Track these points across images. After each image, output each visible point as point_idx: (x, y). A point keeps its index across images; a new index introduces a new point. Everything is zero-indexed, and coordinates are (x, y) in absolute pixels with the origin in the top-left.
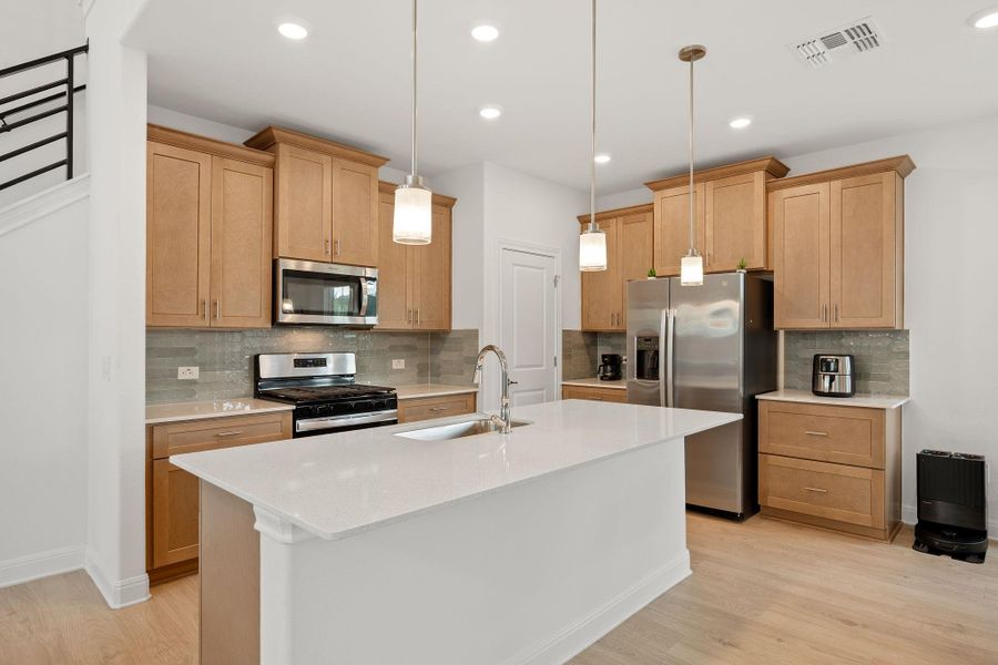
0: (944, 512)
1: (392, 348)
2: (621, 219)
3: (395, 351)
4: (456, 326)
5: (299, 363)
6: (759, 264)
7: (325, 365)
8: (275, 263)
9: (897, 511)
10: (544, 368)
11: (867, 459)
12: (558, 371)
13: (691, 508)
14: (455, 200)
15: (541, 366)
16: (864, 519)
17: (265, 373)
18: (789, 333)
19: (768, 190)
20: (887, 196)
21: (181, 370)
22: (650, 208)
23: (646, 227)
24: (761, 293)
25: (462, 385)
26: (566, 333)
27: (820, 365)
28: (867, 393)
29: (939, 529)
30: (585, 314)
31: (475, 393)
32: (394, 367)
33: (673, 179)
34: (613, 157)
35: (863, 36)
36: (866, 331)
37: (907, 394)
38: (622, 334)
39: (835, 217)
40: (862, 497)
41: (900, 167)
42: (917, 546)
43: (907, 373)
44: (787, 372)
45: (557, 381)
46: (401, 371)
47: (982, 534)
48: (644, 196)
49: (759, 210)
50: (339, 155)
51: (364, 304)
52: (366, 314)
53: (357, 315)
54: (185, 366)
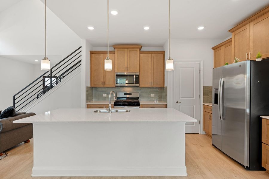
1: (151, 91)
2: (224, 46)
5: (125, 94)
7: (131, 95)
10: (194, 98)
12: (201, 99)
14: (165, 51)
15: (193, 98)
21: (103, 95)
22: (232, 40)
31: (167, 104)
32: (151, 96)
34: (205, 27)
45: (202, 103)
46: (153, 97)
50: (129, 48)
51: (135, 81)
52: (136, 83)
53: (134, 83)
54: (104, 94)
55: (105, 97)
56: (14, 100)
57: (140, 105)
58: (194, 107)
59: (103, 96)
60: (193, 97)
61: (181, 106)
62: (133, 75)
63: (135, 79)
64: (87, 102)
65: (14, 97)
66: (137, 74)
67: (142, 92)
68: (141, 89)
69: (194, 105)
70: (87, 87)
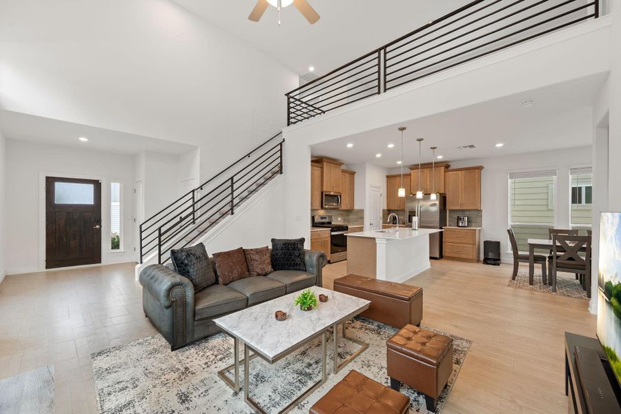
0: (491, 255)
1: (338, 214)
4: (355, 208)
6: (443, 192)
7: (326, 219)
8: (322, 193)
9: (479, 257)
10: (378, 220)
11: (471, 242)
12: (381, 221)
13: (431, 258)
14: (355, 173)
16: (471, 257)
17: (316, 221)
18: (450, 210)
19: (445, 172)
20: (477, 176)
22: (410, 175)
23: (408, 180)
24: (443, 199)
25: (358, 225)
26: (384, 210)
27: (459, 219)
28: (471, 226)
29: (489, 259)
30: (388, 204)
31: (363, 227)
33: (414, 167)
34: (402, 162)
35: (472, 146)
36: (471, 210)
37: (481, 226)
38: (404, 210)
39: (463, 180)
40: (470, 252)
41: (480, 168)
42: (483, 263)
43: (481, 221)
44: (449, 221)
45: (381, 224)
46: (340, 221)
47: (499, 260)
48: (408, 171)
49: (443, 177)
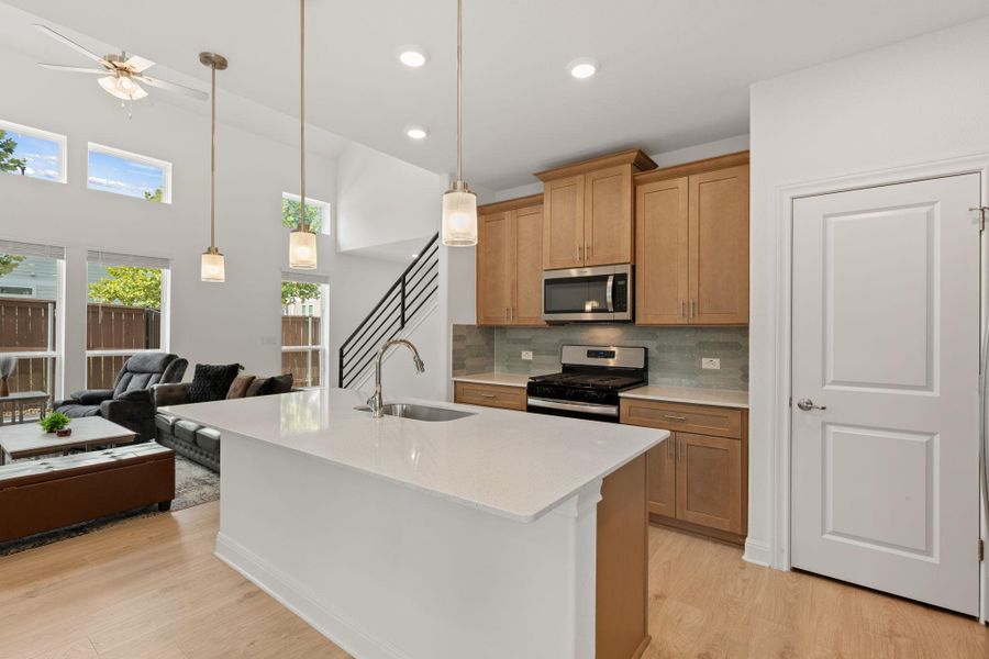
1: (701, 345)
3: (705, 349)
5: (591, 354)
7: (613, 357)
15: (928, 387)
21: (523, 352)
31: (747, 410)
32: (704, 366)
46: (715, 372)
50: (590, 170)
51: (609, 300)
52: (616, 310)
53: (606, 311)
54: (526, 350)
55: (528, 362)
56: (342, 356)
57: (621, 400)
58: (929, 445)
59: (523, 357)
60: (924, 384)
61: (832, 429)
62: (604, 278)
63: (609, 294)
64: (454, 375)
65: (341, 350)
66: (620, 270)
67: (661, 349)
68: (658, 334)
69: (933, 434)
70: (454, 326)
